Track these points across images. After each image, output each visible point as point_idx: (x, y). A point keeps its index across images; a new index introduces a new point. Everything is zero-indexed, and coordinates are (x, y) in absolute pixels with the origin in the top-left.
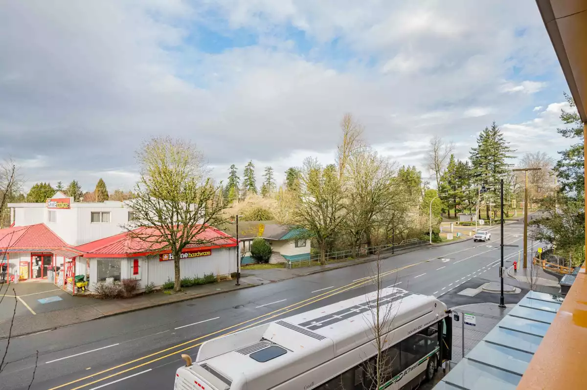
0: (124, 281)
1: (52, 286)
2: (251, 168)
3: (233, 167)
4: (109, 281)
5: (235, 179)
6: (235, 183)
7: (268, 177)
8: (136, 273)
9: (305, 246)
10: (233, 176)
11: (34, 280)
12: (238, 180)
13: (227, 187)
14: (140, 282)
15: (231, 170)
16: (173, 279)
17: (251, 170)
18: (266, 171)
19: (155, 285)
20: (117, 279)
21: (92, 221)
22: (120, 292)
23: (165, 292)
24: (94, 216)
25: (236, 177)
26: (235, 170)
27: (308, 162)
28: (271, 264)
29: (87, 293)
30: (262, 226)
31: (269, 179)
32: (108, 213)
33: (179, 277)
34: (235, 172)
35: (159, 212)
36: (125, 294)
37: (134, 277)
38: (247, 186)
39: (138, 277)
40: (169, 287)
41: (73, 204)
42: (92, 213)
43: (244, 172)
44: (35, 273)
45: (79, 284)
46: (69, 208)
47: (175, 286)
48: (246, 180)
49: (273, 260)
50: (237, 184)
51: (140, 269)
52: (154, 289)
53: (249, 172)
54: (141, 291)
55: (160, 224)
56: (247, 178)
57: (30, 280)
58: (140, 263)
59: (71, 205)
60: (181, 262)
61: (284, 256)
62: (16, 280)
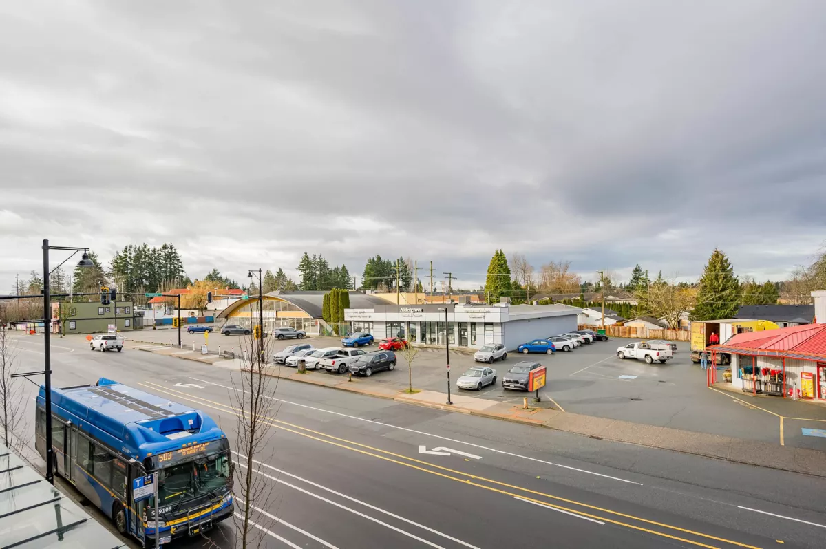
57: (816, 401)
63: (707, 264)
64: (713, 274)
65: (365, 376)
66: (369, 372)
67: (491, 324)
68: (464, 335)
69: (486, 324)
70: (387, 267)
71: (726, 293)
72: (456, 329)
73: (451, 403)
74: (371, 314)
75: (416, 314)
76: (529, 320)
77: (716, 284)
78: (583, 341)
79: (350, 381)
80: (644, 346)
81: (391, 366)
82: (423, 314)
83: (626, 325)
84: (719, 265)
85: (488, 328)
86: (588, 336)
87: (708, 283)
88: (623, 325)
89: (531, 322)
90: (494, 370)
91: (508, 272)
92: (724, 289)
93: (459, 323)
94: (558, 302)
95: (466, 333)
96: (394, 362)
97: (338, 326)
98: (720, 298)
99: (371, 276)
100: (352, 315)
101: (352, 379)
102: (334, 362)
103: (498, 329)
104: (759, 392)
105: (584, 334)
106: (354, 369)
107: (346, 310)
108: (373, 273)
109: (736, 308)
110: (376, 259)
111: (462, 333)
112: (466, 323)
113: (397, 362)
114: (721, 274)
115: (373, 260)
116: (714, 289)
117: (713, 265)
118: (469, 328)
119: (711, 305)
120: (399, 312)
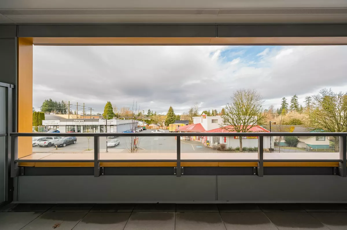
0: (221, 144)
1: (201, 143)
2: (296, 98)
3: (284, 99)
4: (216, 143)
5: (285, 105)
6: (285, 106)
7: (307, 102)
8: (225, 142)
9: (325, 140)
10: (284, 104)
11: (197, 141)
12: (287, 105)
13: (281, 109)
14: (226, 146)
15: (282, 100)
16: (239, 147)
17: (295, 99)
18: (306, 99)
19: (232, 148)
20: (219, 143)
21: (212, 122)
22: (219, 148)
23: (236, 151)
24: (213, 121)
25: (286, 104)
26: (285, 100)
27: (323, 92)
28: (298, 148)
29: (210, 147)
30: (293, 128)
31: (309, 103)
32: (217, 120)
33: (242, 146)
34: (286, 101)
35: (233, 119)
36: (221, 149)
37: (224, 143)
38: (293, 108)
39: (226, 143)
40: (238, 149)
41: (207, 117)
42: (212, 120)
43: (291, 101)
44: (197, 139)
45: (207, 143)
46: (205, 118)
47: (240, 149)
48: (292, 105)
49: (299, 145)
50: (287, 107)
51: (226, 141)
52: (232, 149)
53: (294, 100)
54: (226, 149)
55: (233, 124)
56: (293, 103)
57: (196, 141)
58: (226, 139)
59: (206, 117)
60: (243, 140)
61: (307, 144)
62: (192, 140)
63: (169, 110)
64: (170, 112)
65: (63, 146)
66: (65, 145)
67: (113, 125)
68: (102, 129)
69: (111, 125)
70: (55, 104)
71: (173, 117)
72: (99, 127)
73: (108, 152)
74: (58, 123)
75: (82, 122)
76: (125, 124)
77: (171, 115)
78: (141, 130)
79: (57, 149)
80: (158, 131)
81: (75, 142)
82: (85, 122)
83: (149, 125)
84: (171, 110)
85: (111, 127)
86: (141, 129)
87: (169, 115)
88: (148, 125)
89: (126, 125)
90: (119, 140)
91: (112, 109)
92: (172, 116)
93: (100, 125)
94: (128, 119)
95: (103, 129)
96: (76, 140)
97: (38, 128)
98: (171, 118)
99: (46, 107)
100: (47, 123)
101: (58, 148)
102: (45, 142)
103: (115, 127)
104: (186, 140)
105: (140, 128)
106: (57, 145)
107: (43, 121)
108: (47, 106)
109: (175, 121)
110: (49, 100)
111: (101, 129)
112: (103, 125)
113: (77, 140)
114: (172, 112)
115: (48, 101)
116: (170, 116)
117: (170, 110)
118: (104, 127)
119: (169, 120)
120: (73, 121)
